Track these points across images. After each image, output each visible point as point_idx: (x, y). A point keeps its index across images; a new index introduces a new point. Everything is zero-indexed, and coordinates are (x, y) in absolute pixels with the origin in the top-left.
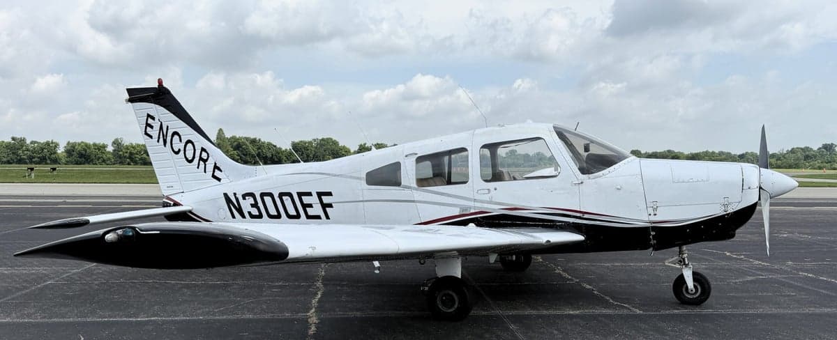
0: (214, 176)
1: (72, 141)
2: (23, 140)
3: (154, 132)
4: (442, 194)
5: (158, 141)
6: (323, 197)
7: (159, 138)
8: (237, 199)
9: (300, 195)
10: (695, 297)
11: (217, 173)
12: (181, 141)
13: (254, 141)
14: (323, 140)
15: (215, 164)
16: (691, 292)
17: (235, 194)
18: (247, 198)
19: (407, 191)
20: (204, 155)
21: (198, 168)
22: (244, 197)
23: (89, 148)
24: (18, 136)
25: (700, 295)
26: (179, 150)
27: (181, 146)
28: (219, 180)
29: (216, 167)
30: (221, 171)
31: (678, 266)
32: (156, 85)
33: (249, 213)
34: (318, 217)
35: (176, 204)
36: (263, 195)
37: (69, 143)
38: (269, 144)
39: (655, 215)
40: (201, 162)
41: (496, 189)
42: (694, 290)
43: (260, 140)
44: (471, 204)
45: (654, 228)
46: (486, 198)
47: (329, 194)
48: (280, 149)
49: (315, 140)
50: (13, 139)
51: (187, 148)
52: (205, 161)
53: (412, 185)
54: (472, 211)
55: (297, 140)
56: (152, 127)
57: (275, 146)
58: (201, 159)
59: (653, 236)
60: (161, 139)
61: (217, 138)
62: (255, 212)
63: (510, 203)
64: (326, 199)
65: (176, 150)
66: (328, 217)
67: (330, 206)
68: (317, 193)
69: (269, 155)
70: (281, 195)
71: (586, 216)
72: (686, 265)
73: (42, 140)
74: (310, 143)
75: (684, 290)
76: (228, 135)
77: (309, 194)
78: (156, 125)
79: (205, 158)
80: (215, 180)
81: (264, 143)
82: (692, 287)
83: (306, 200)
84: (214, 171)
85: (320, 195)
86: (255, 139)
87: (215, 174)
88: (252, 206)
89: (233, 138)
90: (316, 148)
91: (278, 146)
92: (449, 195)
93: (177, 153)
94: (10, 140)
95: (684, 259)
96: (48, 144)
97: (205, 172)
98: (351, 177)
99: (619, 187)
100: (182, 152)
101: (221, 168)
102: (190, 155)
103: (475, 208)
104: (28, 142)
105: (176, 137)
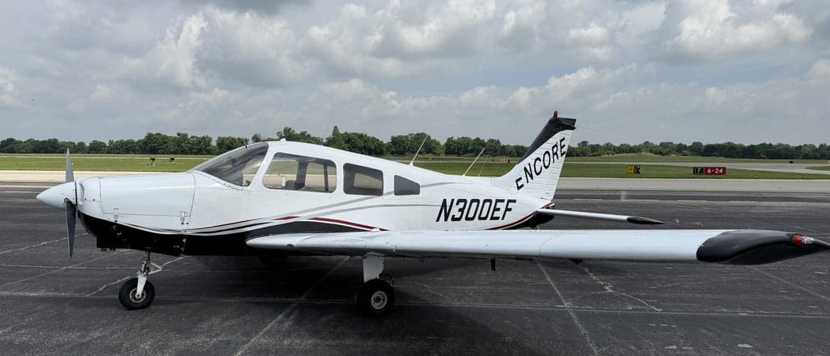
1: (222, 136)
2: (185, 135)
13: (361, 136)
14: (418, 134)
23: (235, 142)
24: (182, 132)
37: (219, 138)
38: (374, 138)
43: (366, 135)
48: (382, 142)
49: (410, 135)
50: (178, 134)
55: (396, 135)
57: (378, 140)
61: (333, 134)
69: (373, 147)
73: (200, 135)
74: (406, 137)
76: (342, 131)
81: (369, 137)
89: (346, 133)
90: (411, 141)
91: (380, 140)
94: (176, 135)
96: (204, 138)
104: (189, 137)
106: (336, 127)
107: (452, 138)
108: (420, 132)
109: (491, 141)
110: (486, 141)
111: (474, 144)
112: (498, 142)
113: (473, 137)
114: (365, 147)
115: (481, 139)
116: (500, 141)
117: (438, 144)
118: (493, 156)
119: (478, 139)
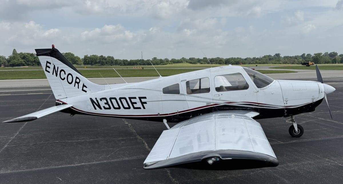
0: (83, 90)
3: (51, 70)
4: (198, 97)
5: (53, 74)
6: (142, 99)
7: (53, 72)
8: (97, 101)
9: (130, 98)
10: (298, 134)
11: (85, 89)
12: (65, 74)
15: (84, 84)
16: (297, 132)
17: (96, 99)
18: (102, 100)
19: (183, 96)
20: (78, 80)
21: (75, 86)
22: (101, 99)
25: (300, 133)
26: (64, 78)
27: (66, 76)
28: (86, 91)
29: (84, 86)
30: (87, 87)
31: (291, 122)
32: (51, 48)
33: (104, 107)
34: (140, 108)
35: (64, 103)
36: (111, 99)
39: (287, 104)
40: (76, 84)
41: (222, 95)
42: (298, 132)
44: (211, 101)
45: (286, 109)
46: (218, 98)
47: (145, 98)
51: (68, 77)
52: (78, 83)
53: (185, 94)
54: (212, 104)
56: (49, 67)
58: (76, 82)
59: (286, 112)
60: (55, 73)
61: (13, 54)
62: (107, 106)
63: (228, 100)
64: (143, 100)
65: (63, 78)
66: (144, 108)
67: (146, 103)
68: (139, 97)
70: (120, 99)
71: (260, 105)
72: (294, 122)
75: (294, 131)
76: (18, 52)
77: (135, 98)
78: (52, 67)
79: (78, 82)
80: (84, 92)
82: (297, 130)
83: (133, 100)
84: (83, 88)
85: (140, 98)
86: (33, 54)
87: (84, 89)
88: (105, 104)
89: (21, 53)
92: (201, 98)
93: (63, 79)
95: (293, 120)
97: (78, 88)
98: (155, 90)
99: (273, 93)
100: (66, 79)
101: (86, 86)
102: (70, 81)
103: (213, 103)
105: (63, 72)
106: (14, 50)
107: (87, 55)
108: (67, 52)
109: (109, 57)
110: (106, 57)
111: (100, 59)
112: (113, 58)
113: (99, 55)
114: (35, 61)
115: (104, 56)
116: (114, 57)
117: (79, 59)
118: (111, 65)
119: (102, 56)
